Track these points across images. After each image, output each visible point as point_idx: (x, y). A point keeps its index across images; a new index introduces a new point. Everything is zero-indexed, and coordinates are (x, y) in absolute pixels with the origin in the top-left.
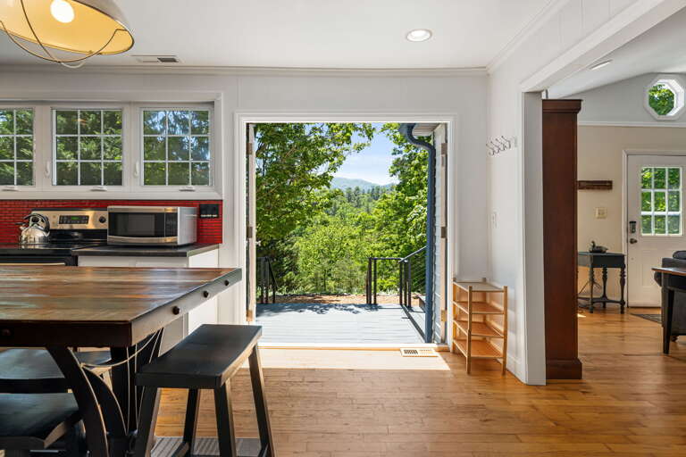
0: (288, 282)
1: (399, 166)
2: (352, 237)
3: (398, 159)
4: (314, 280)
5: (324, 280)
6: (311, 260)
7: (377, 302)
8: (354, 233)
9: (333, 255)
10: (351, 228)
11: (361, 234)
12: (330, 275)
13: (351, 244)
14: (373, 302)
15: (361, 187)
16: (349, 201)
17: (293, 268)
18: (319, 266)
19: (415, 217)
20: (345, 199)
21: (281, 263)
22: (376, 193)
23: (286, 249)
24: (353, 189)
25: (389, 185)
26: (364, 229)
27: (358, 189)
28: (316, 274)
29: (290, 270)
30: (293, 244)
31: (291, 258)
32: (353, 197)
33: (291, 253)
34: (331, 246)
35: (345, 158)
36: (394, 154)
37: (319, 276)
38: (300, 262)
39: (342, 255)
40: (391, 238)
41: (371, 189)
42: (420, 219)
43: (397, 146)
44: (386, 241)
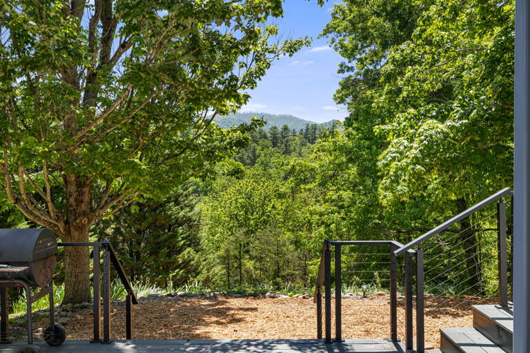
0: (186, 264)
1: (348, 89)
2: (281, 196)
3: (348, 79)
4: (225, 260)
5: (238, 258)
6: (220, 229)
7: (343, 336)
8: (283, 189)
9: (252, 222)
10: (278, 182)
11: (294, 191)
12: (247, 252)
13: (278, 205)
14: (333, 336)
15: (291, 127)
16: (274, 145)
17: (194, 242)
18: (232, 238)
19: (394, 159)
20: (269, 143)
21: (175, 236)
22: (311, 134)
23: (182, 213)
24: (280, 129)
25: (329, 123)
26: (297, 185)
27: (286, 128)
28: (227, 251)
29: (189, 246)
30: (192, 208)
31: (191, 227)
32: (281, 140)
33: (189, 220)
34: (248, 208)
35: (268, 65)
36: (341, 71)
37: (232, 253)
38: (204, 234)
39: (265, 222)
40: (340, 198)
41: (304, 128)
42: (404, 162)
43: (346, 60)
44: (333, 201)
